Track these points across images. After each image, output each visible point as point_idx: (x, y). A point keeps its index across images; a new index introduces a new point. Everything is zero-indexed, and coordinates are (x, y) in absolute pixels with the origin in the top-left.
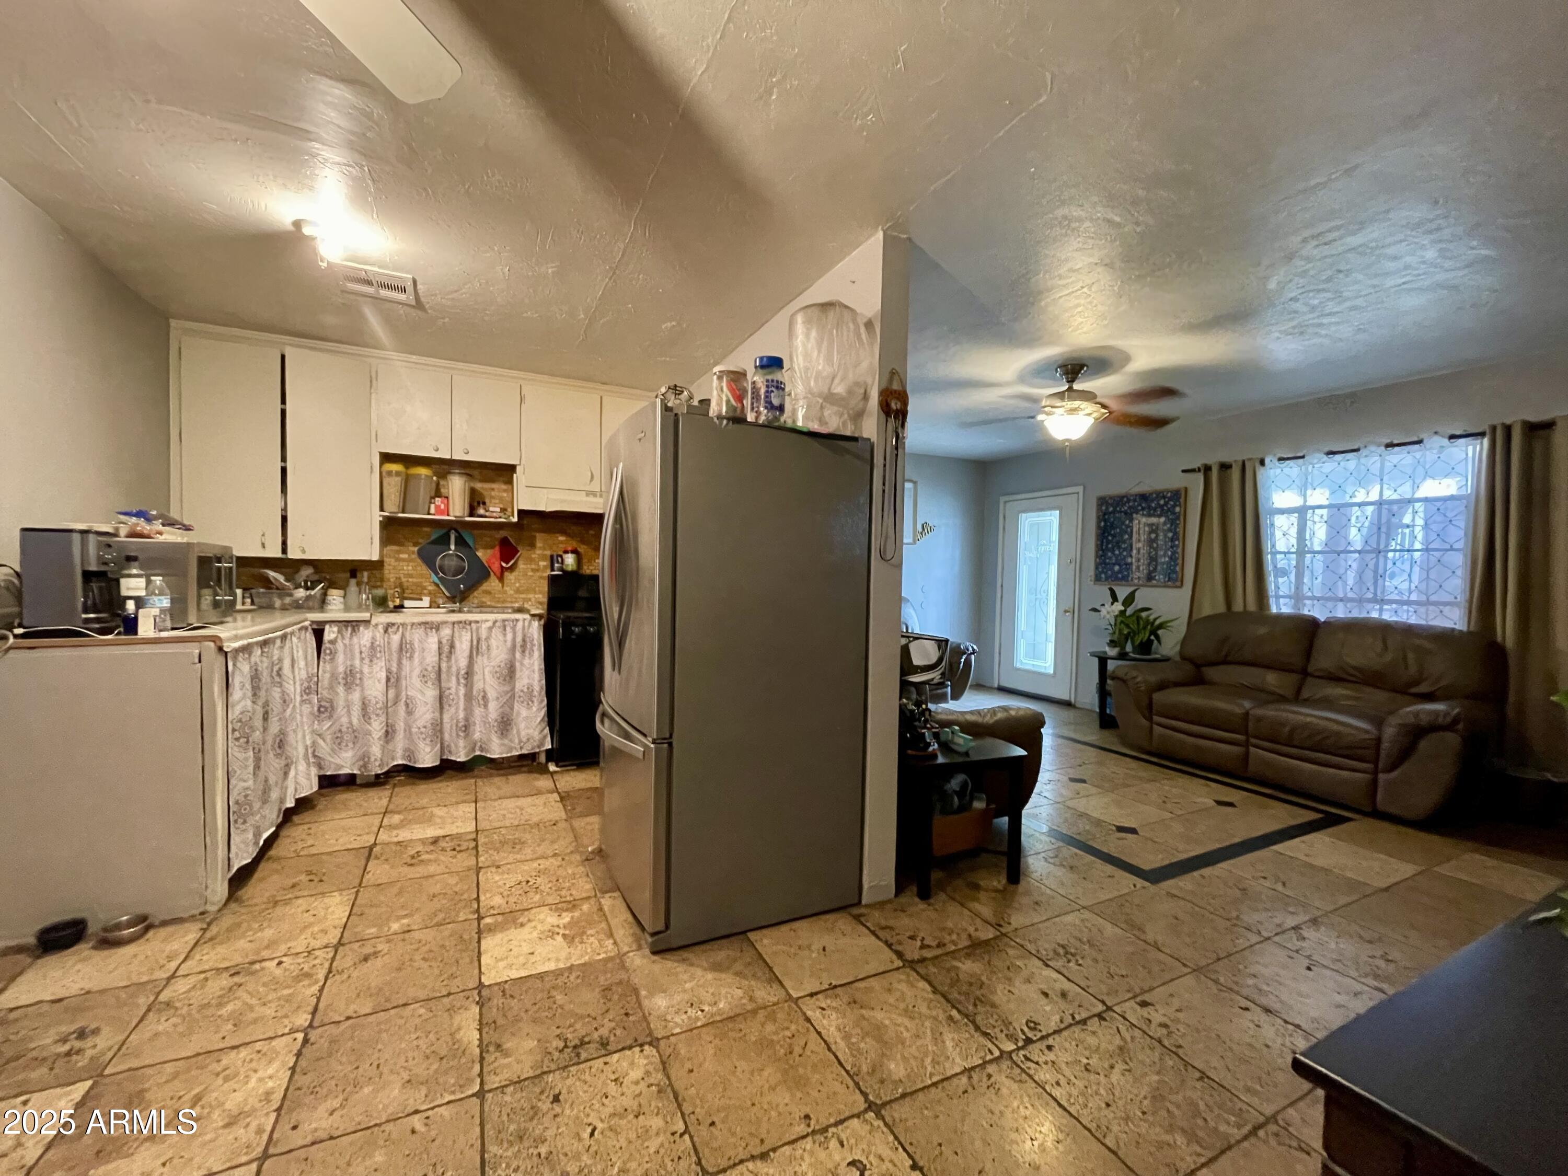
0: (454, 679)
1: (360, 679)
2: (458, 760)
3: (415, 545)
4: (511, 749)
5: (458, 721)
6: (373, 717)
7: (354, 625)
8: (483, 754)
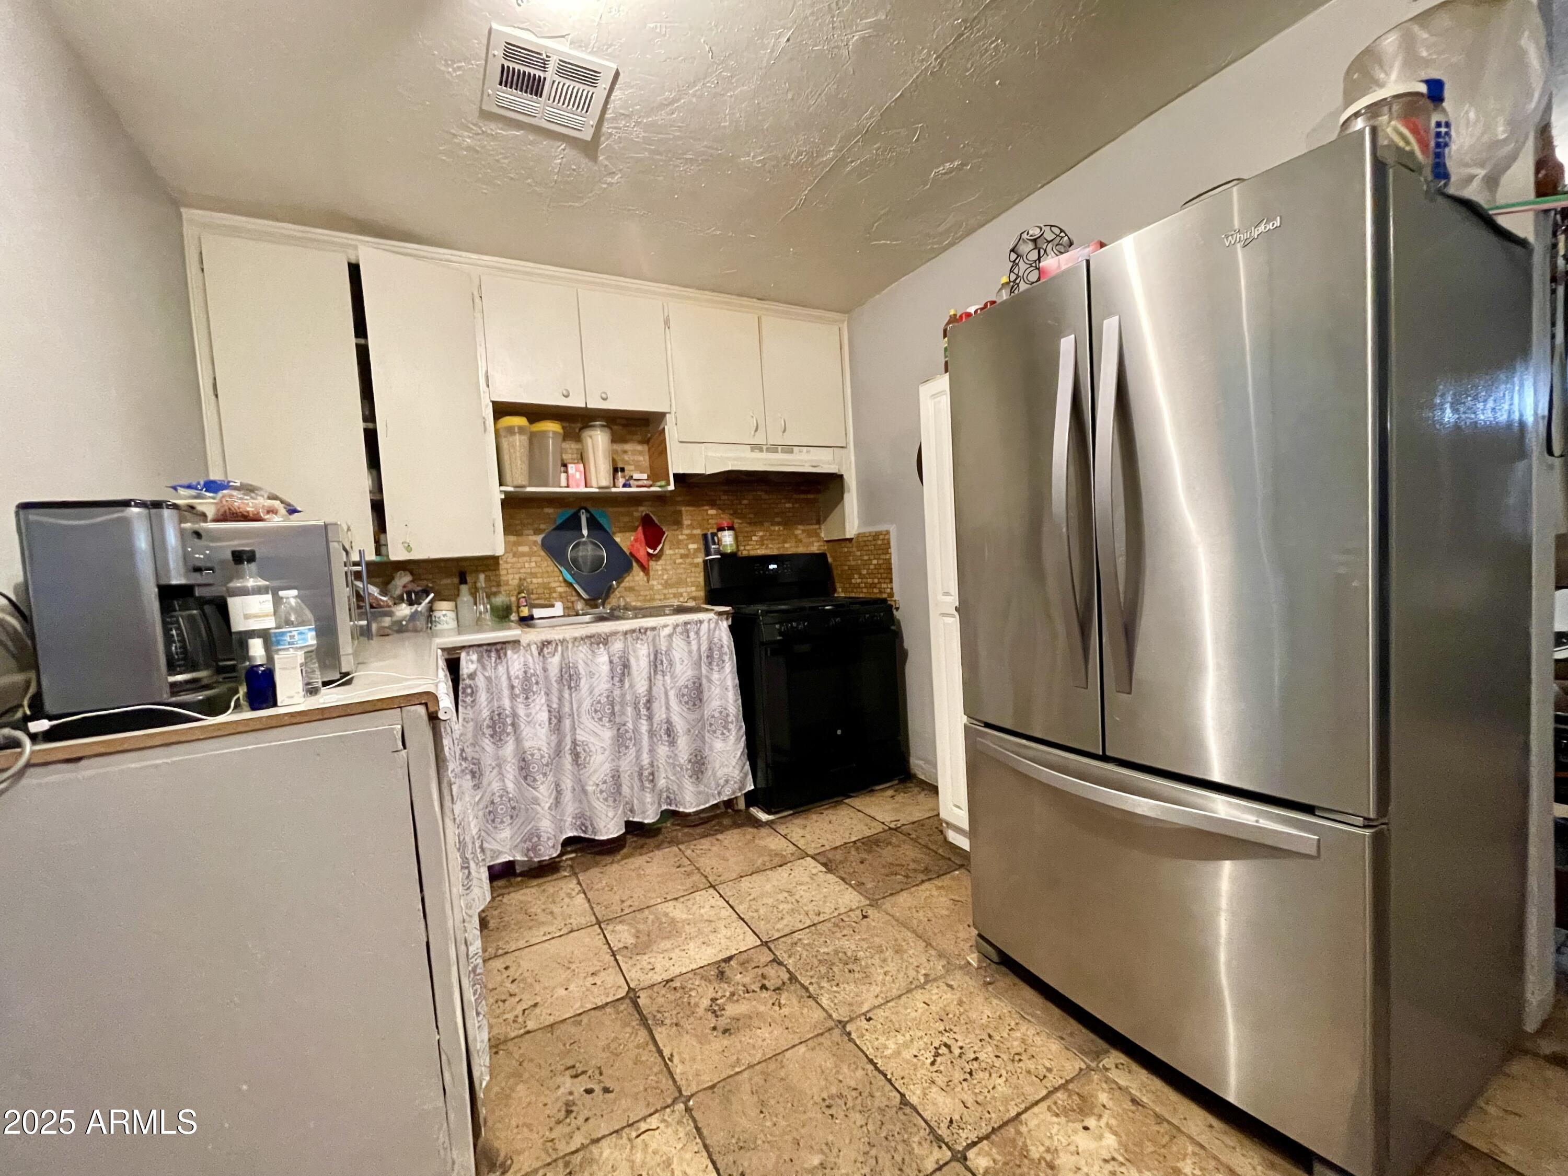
0: (629, 710)
1: (513, 725)
2: (646, 821)
3: (537, 532)
4: (708, 797)
5: (641, 768)
6: (540, 777)
7: (498, 648)
8: (673, 808)
